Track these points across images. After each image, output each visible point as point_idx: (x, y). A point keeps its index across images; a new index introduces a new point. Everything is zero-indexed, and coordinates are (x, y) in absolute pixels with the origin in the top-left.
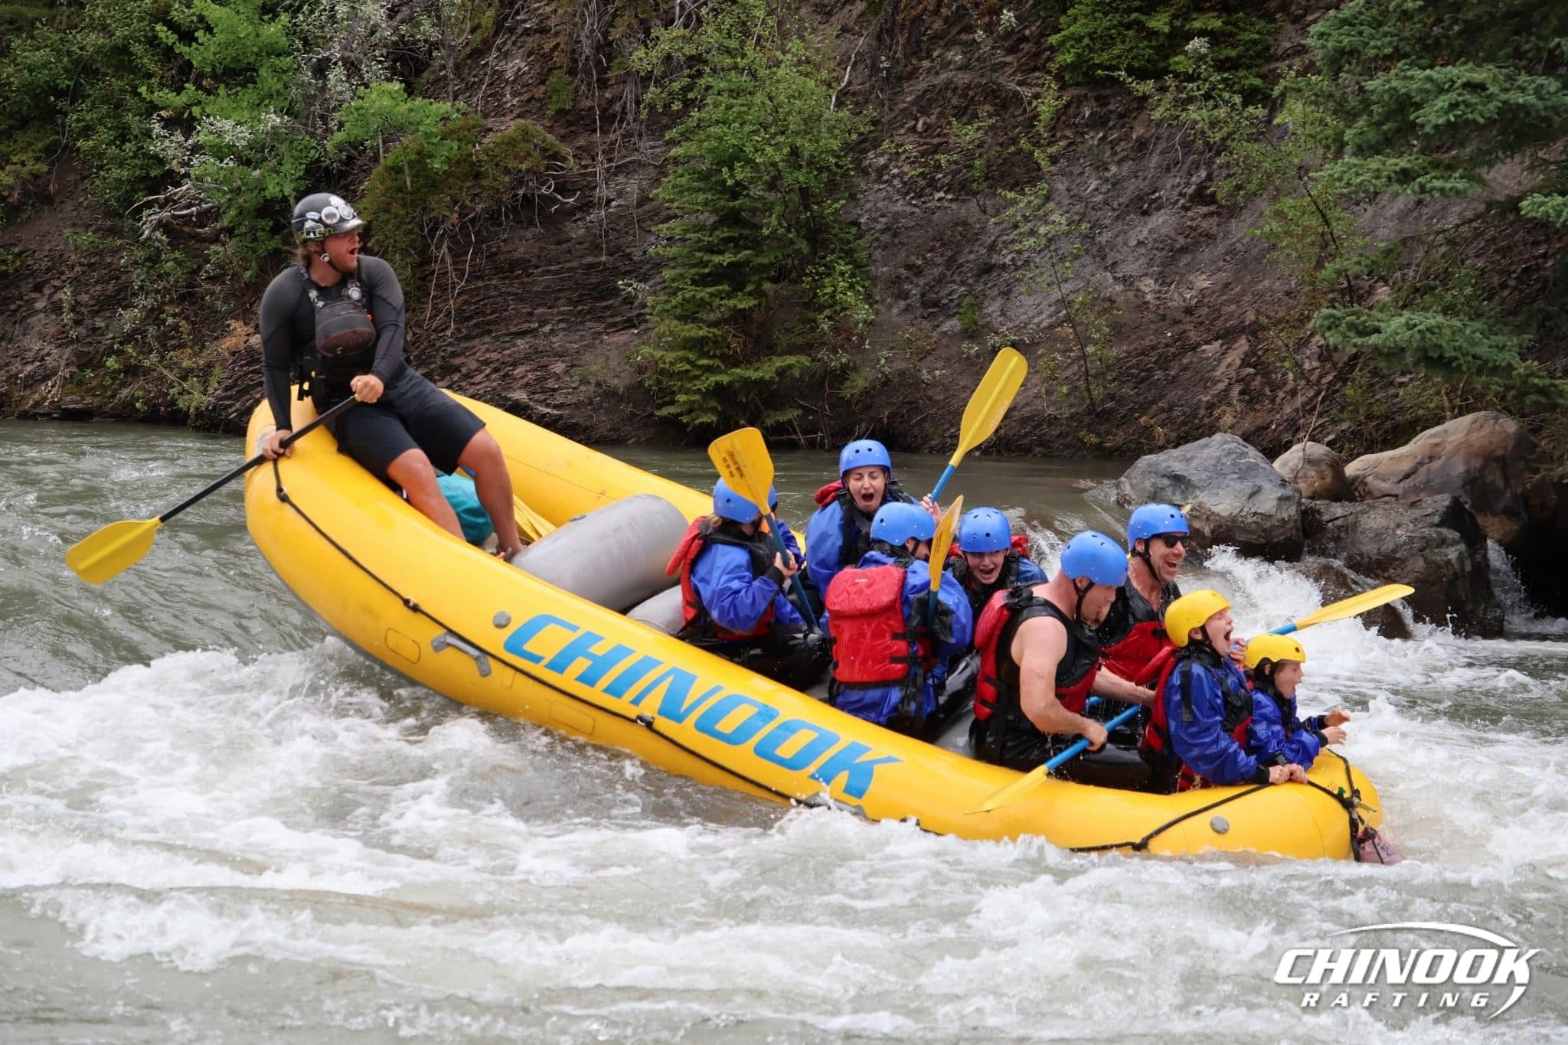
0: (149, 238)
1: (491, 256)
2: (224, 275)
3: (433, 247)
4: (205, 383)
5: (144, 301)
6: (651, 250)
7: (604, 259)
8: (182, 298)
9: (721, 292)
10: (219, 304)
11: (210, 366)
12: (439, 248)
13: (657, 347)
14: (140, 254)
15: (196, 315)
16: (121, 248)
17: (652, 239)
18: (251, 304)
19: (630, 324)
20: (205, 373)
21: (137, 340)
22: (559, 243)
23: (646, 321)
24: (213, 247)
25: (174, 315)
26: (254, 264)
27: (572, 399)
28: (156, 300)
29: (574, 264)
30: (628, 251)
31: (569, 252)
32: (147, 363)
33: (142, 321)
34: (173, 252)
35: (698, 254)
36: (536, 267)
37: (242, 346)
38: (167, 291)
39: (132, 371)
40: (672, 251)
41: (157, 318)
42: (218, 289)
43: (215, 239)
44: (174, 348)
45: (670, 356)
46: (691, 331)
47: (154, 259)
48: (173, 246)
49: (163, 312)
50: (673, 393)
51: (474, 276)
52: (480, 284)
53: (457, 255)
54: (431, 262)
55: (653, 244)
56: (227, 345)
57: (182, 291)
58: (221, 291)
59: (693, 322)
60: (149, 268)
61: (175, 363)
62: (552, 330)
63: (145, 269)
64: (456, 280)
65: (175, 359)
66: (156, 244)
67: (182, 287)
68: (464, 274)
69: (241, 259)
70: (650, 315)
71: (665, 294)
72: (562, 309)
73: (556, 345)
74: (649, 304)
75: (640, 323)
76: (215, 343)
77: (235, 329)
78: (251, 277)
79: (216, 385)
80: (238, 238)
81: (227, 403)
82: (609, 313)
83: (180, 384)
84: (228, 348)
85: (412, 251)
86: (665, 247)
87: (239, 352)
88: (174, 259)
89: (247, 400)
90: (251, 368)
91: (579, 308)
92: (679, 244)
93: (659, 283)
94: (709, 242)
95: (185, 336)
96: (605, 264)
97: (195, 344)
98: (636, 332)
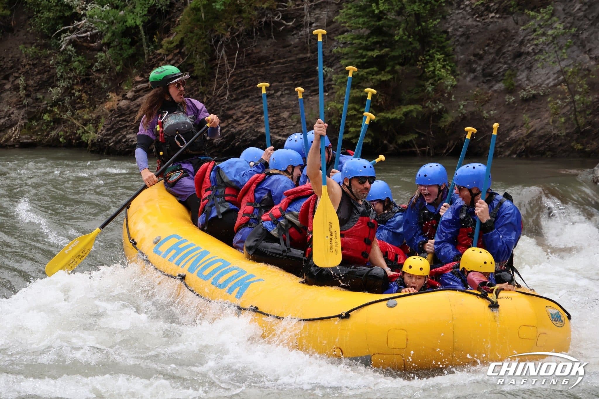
0: (65, 50)
1: (248, 55)
2: (106, 68)
3: (217, 51)
4: (96, 127)
5: (63, 84)
6: (335, 50)
7: (309, 55)
8: (83, 82)
9: (372, 71)
10: (103, 84)
11: (99, 118)
12: (220, 51)
13: (338, 102)
14: (60, 58)
15: (91, 90)
16: (50, 55)
17: (335, 43)
18: (120, 84)
20: (96, 121)
21: (59, 105)
22: (284, 47)
23: (332, 88)
24: (99, 54)
25: (79, 91)
26: (121, 62)
28: (69, 83)
29: (292, 58)
31: (290, 52)
32: (65, 117)
33: (62, 94)
34: (78, 56)
35: (360, 51)
36: (272, 60)
37: (116, 107)
38: (75, 77)
39: (57, 121)
40: (346, 50)
41: (70, 92)
42: (102, 76)
43: (100, 49)
44: (79, 108)
46: (356, 93)
47: (68, 61)
48: (78, 53)
49: (73, 89)
50: (348, 127)
51: (239, 67)
52: (242, 70)
53: (230, 55)
54: (215, 59)
55: (335, 46)
56: (108, 106)
57: (84, 77)
58: (104, 77)
59: (357, 88)
60: (65, 65)
61: (80, 117)
62: (282, 94)
63: (63, 66)
64: (229, 68)
65: (80, 114)
66: (69, 52)
67: (83, 75)
68: (234, 65)
69: (114, 60)
70: (335, 85)
71: (342, 73)
72: (287, 83)
73: (284, 102)
74: (333, 79)
75: (329, 90)
76: (101, 105)
77: (112, 97)
78: (120, 69)
79: (102, 128)
80: (112, 48)
81: (108, 137)
82: (312, 85)
83: (83, 128)
84: (108, 108)
85: (206, 54)
86: (342, 48)
87: (114, 110)
88: (79, 61)
89: (119, 136)
90: (121, 119)
91: (296, 82)
92: (349, 46)
93: (339, 68)
94: (365, 44)
95: (85, 102)
96: (309, 58)
97: (91, 106)
98: (327, 94)
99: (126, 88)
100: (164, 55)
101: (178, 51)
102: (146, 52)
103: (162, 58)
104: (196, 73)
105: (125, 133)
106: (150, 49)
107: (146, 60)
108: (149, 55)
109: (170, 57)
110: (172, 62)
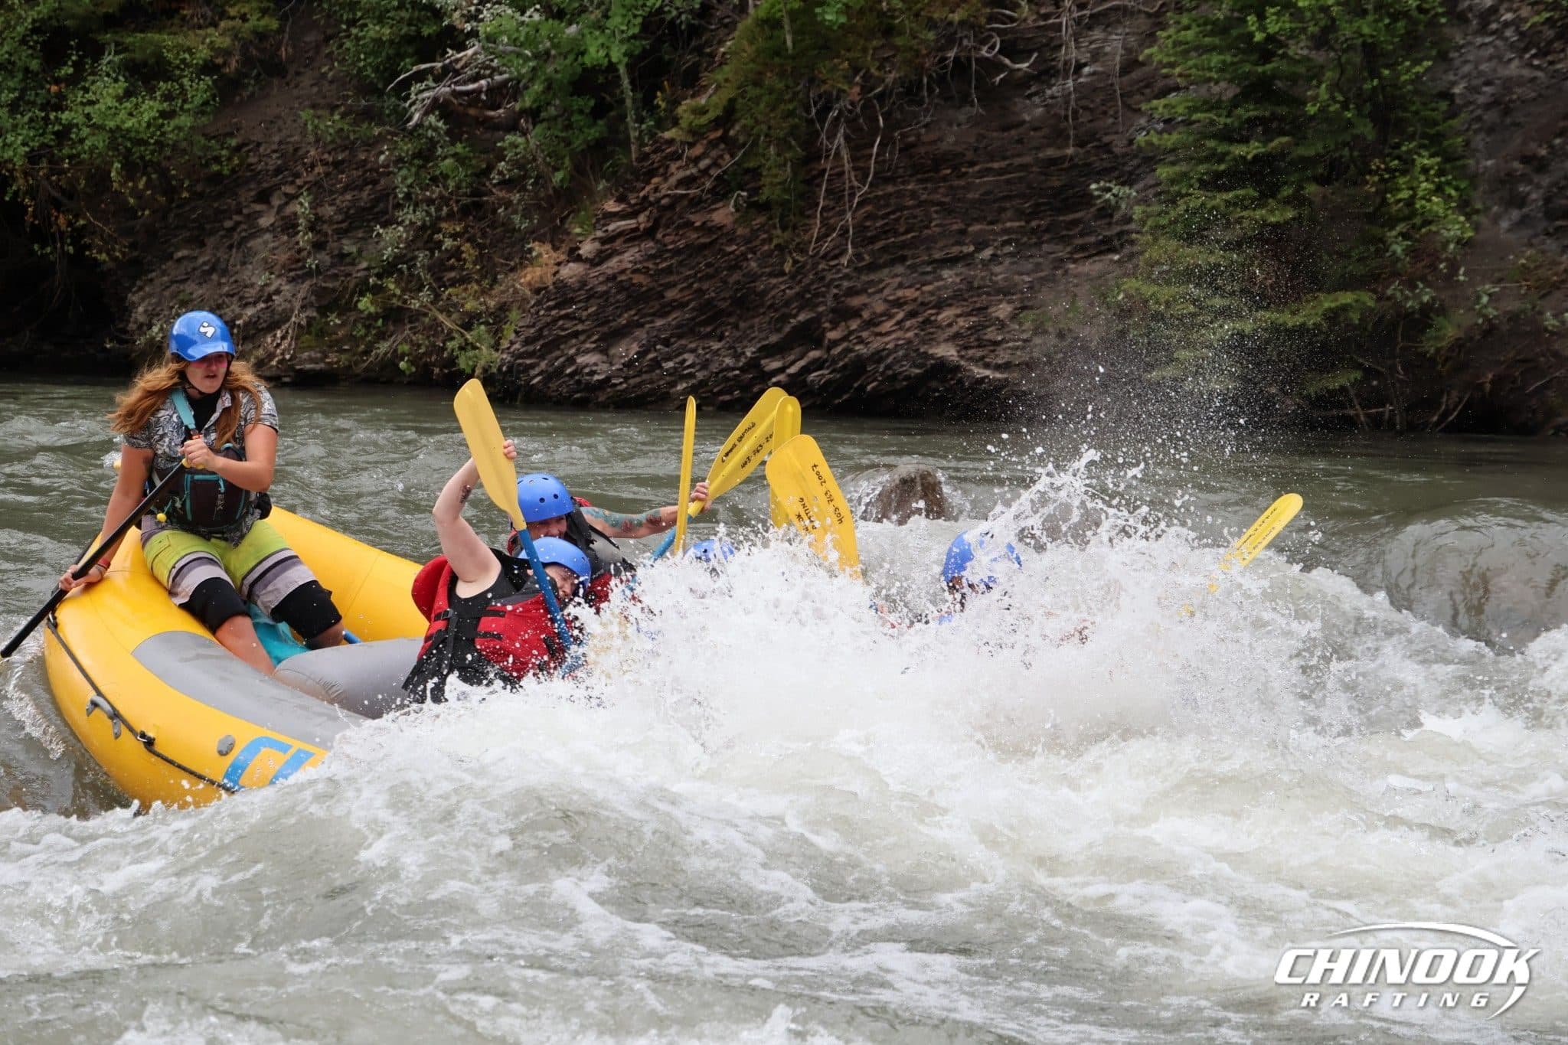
0: (419, 125)
1: (906, 149)
2: (525, 177)
3: (823, 136)
4: (497, 333)
5: (411, 216)
6: (1141, 138)
7: (1070, 151)
8: (465, 211)
9: (1243, 199)
10: (517, 219)
11: (503, 308)
12: (831, 136)
13: (1149, 279)
14: (407, 148)
15: (484, 235)
16: (380, 139)
17: (1143, 121)
18: (563, 220)
19: (1106, 247)
20: (497, 318)
21: (401, 271)
22: (1005, 128)
23: (1132, 242)
24: (510, 138)
25: (454, 236)
26: (567, 161)
27: (1021, 356)
28: (428, 213)
29: (1027, 159)
30: (1106, 139)
31: (1020, 141)
32: (415, 305)
33: (409, 244)
34: (453, 144)
35: (1211, 143)
36: (972, 164)
37: (549, 281)
38: (444, 200)
39: (395, 316)
40: (1172, 139)
41: (431, 237)
42: (515, 197)
43: (512, 127)
44: (453, 283)
45: (1166, 292)
46: (1198, 256)
47: (426, 155)
48: (454, 136)
49: (439, 231)
50: (1171, 348)
51: (881, 179)
52: (890, 189)
53: (858, 147)
54: (820, 158)
55: (1143, 129)
56: (529, 278)
57: (465, 200)
58: (520, 201)
59: (1201, 244)
60: (420, 167)
61: (455, 305)
62: (994, 255)
63: (413, 170)
64: (856, 184)
65: (454, 298)
66: (430, 133)
67: (465, 194)
68: (867, 176)
69: (549, 155)
70: (1138, 232)
71: (1160, 202)
72: (1008, 224)
73: (1000, 277)
74: (1135, 217)
75: (1122, 246)
76: (511, 276)
77: (540, 255)
78: (562, 181)
79: (512, 336)
80: (545, 124)
81: (528, 362)
82: (1077, 230)
83: (462, 335)
84: (529, 284)
85: (793, 143)
86: (1160, 133)
87: (545, 288)
88: (455, 155)
89: (557, 358)
90: (563, 312)
91: (1034, 224)
92: (1181, 129)
93: (1151, 187)
94: (1226, 124)
95: (469, 265)
96: (1072, 159)
97: (484, 277)
98: (1116, 257)
99: (578, 230)
100: (682, 143)
101: (719, 133)
102: (634, 134)
103: (676, 152)
104: (765, 195)
105: (572, 351)
106: (644, 126)
107: (634, 156)
108: (642, 145)
109: (698, 150)
110: (704, 163)
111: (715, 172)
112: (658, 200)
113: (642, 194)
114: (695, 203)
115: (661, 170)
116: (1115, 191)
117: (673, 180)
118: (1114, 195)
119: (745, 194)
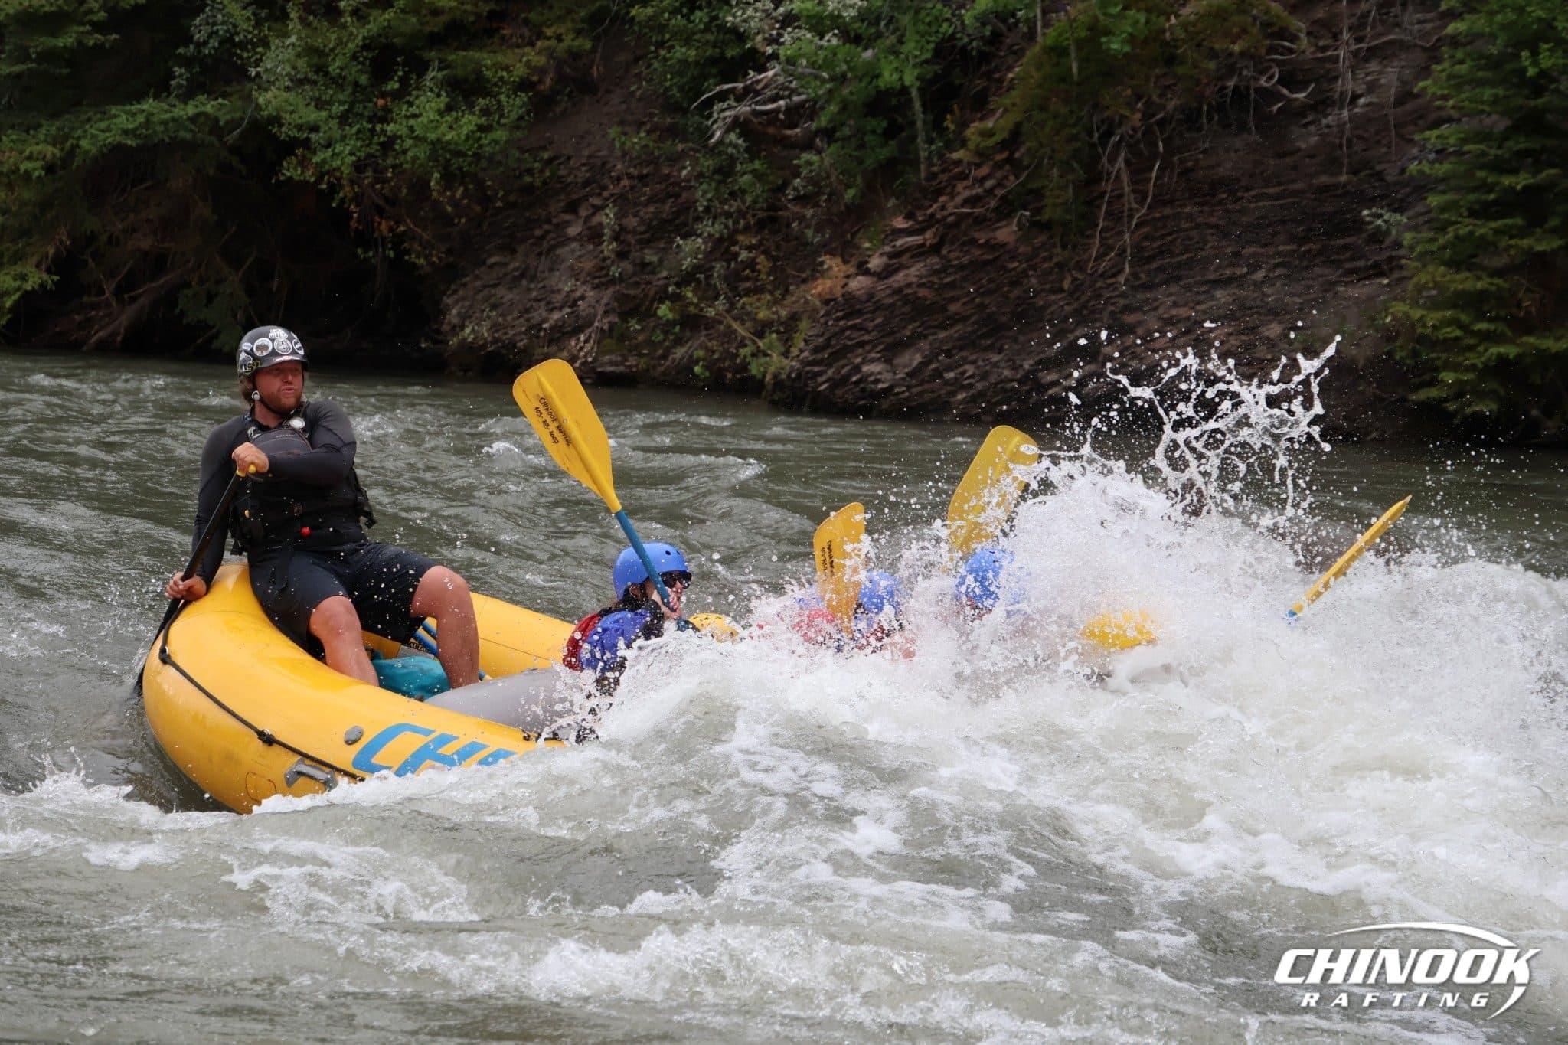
0: (720, 142)
1: (1185, 173)
2: (819, 193)
3: (1105, 160)
4: (787, 341)
5: (710, 228)
6: (1413, 167)
7: (1343, 178)
8: (761, 225)
9: (1510, 227)
10: (810, 233)
11: (794, 317)
12: (1112, 160)
13: (1415, 304)
14: (708, 163)
15: (778, 248)
16: (683, 154)
17: (1415, 151)
18: (854, 235)
19: (1377, 271)
20: (789, 327)
21: (698, 281)
22: (1281, 156)
23: (1401, 268)
24: (805, 156)
25: (750, 248)
26: (859, 180)
28: (726, 226)
29: (1300, 185)
30: (1378, 168)
31: (1295, 168)
32: (711, 312)
33: (708, 255)
34: (751, 161)
35: (1481, 174)
36: (1247, 189)
37: (838, 292)
38: (742, 214)
39: (692, 323)
40: (1443, 168)
41: (727, 249)
42: (809, 212)
43: (808, 145)
44: (748, 293)
45: (1433, 318)
46: (1464, 282)
47: (725, 171)
48: (753, 153)
49: (735, 243)
50: (1437, 370)
51: (1159, 202)
52: (1168, 211)
53: (1138, 171)
54: (1101, 180)
55: (1415, 158)
56: (819, 289)
57: (761, 215)
58: (813, 216)
59: (1469, 270)
60: (720, 182)
61: (748, 314)
62: (1266, 277)
63: (713, 184)
64: (1134, 206)
65: (749, 308)
66: (730, 150)
67: (762, 209)
68: (1145, 198)
69: (842, 173)
70: (1407, 258)
71: (1430, 229)
72: (1281, 248)
73: (1271, 298)
74: (1405, 243)
75: (1391, 270)
76: (803, 287)
77: (830, 268)
78: (854, 197)
79: (802, 345)
80: (839, 144)
81: (816, 369)
82: (1348, 255)
83: (754, 342)
84: (820, 295)
85: (1076, 165)
86: (1432, 162)
87: (834, 300)
88: (753, 171)
89: (843, 367)
90: (851, 323)
91: (1306, 247)
92: (1453, 159)
93: (1422, 214)
94: (1496, 156)
95: (763, 276)
96: (1345, 186)
97: (776, 288)
98: (1386, 281)
99: (867, 245)
100: (969, 164)
101: (1005, 155)
102: (923, 154)
103: (962, 173)
104: (1047, 215)
105: (858, 360)
106: (933, 147)
107: (923, 175)
108: (930, 165)
109: (984, 170)
110: (989, 184)
111: (1000, 192)
112: (945, 218)
113: (929, 211)
114: (979, 221)
115: (949, 190)
116: (1386, 217)
117: (959, 199)
118: (1385, 222)
119: (1027, 213)
